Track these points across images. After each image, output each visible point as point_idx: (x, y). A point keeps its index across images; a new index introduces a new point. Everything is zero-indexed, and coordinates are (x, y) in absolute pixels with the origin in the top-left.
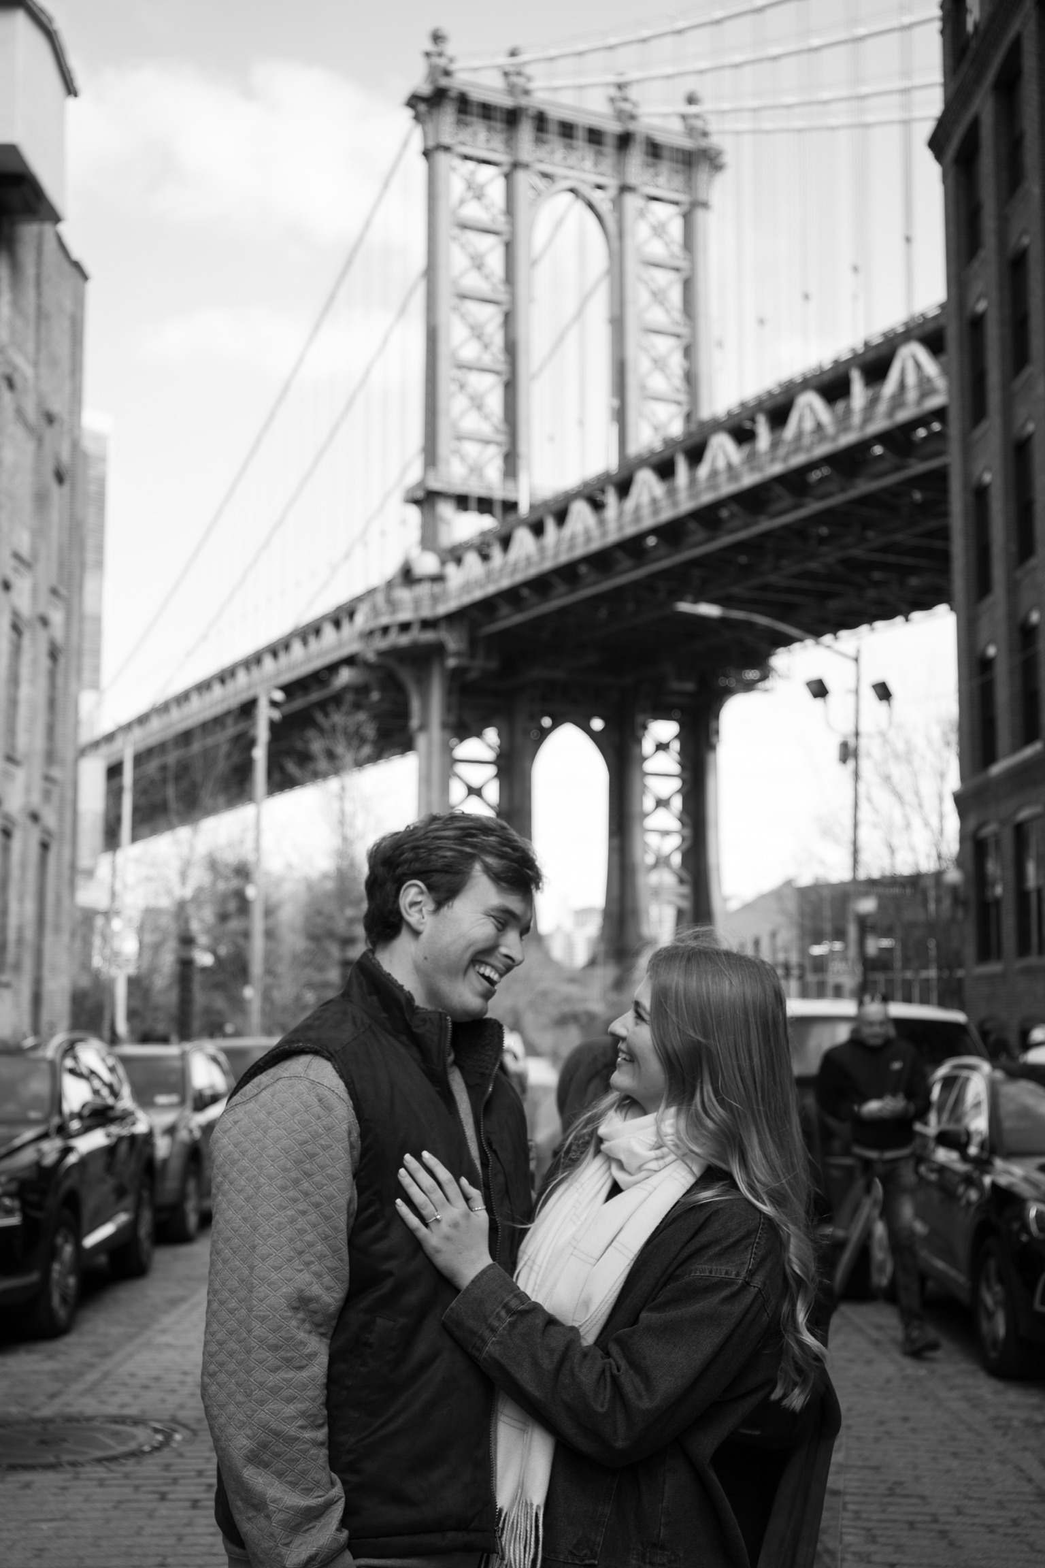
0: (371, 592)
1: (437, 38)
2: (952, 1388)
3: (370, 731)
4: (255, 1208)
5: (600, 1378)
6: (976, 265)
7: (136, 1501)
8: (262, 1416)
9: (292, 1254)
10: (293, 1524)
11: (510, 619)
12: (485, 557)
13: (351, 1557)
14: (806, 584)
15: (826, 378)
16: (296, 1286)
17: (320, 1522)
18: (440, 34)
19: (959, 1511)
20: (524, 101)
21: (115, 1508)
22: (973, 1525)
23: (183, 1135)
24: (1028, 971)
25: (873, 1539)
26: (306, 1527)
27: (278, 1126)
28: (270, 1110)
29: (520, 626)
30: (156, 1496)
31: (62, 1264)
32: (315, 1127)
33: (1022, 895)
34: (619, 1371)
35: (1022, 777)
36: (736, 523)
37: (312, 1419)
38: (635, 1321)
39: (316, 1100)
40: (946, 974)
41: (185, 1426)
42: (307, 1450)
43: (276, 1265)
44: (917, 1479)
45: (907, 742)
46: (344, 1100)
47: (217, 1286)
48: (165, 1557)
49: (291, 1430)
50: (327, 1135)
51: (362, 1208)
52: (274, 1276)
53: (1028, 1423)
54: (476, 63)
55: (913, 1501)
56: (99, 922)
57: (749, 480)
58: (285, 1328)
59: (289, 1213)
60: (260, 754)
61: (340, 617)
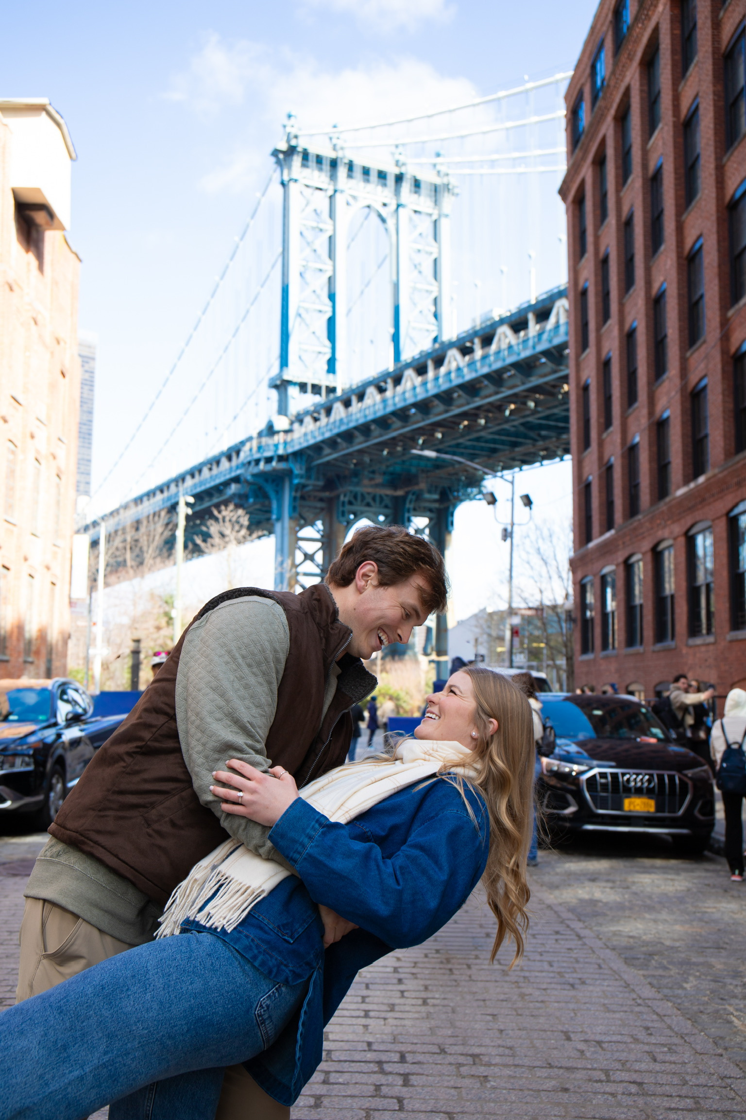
0: (250, 439)
1: (291, 117)
3: (245, 521)
6: (583, 260)
11: (329, 456)
12: (316, 420)
15: (513, 319)
18: (292, 114)
20: (340, 154)
24: (606, 658)
29: (336, 459)
31: (55, 792)
33: (605, 615)
35: (606, 549)
36: (461, 401)
45: (549, 530)
57: (468, 376)
60: (180, 534)
61: (232, 453)
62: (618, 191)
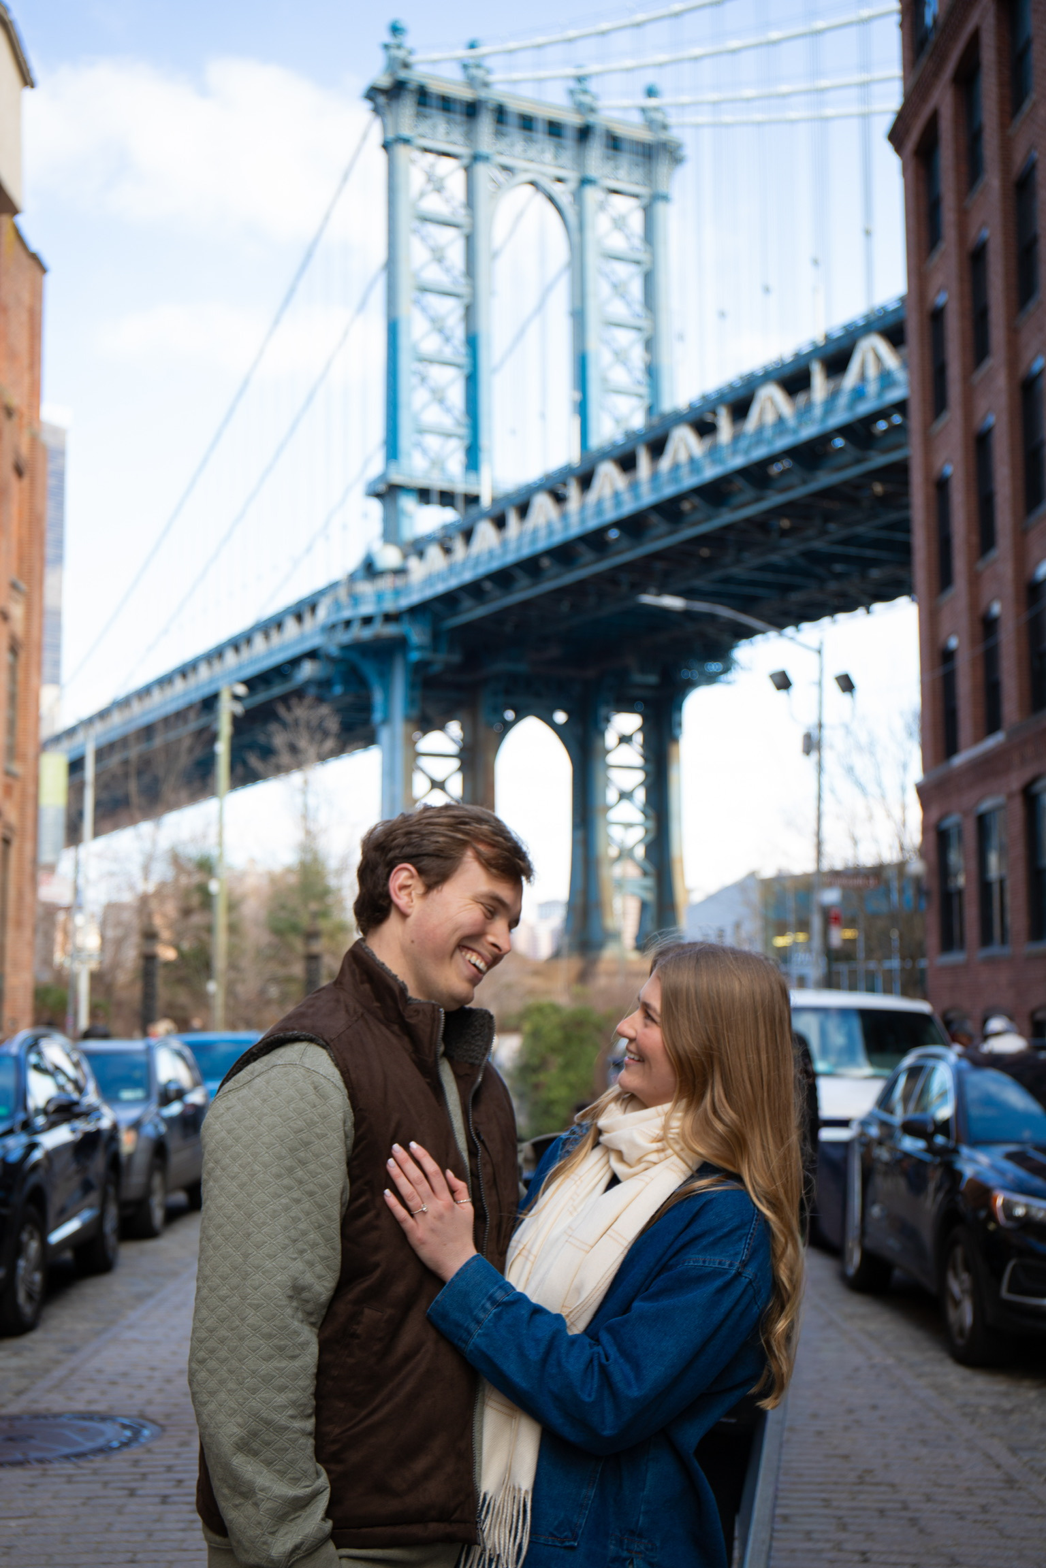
0: (333, 586)
1: (396, 30)
2: (920, 1376)
3: (333, 725)
4: (249, 1195)
5: (587, 1368)
6: (936, 258)
7: (105, 1497)
8: (254, 1404)
9: (287, 1241)
10: (280, 1513)
11: (473, 612)
12: (447, 551)
13: (334, 1547)
14: (769, 577)
15: (787, 372)
16: (290, 1274)
17: (306, 1512)
18: (399, 26)
19: (929, 1498)
20: (483, 94)
21: (84, 1504)
22: (943, 1511)
23: (149, 1130)
24: (991, 962)
25: (844, 1527)
26: (292, 1517)
27: (274, 1113)
28: (265, 1097)
29: (484, 617)
30: (126, 1492)
31: (28, 1260)
32: (310, 1115)
33: (985, 887)
34: (607, 1360)
35: (986, 768)
36: (698, 516)
37: (302, 1408)
38: (627, 1309)
39: (312, 1088)
40: (909, 964)
41: (153, 1422)
42: (297, 1440)
43: (271, 1253)
44: (887, 1466)
46: (339, 1089)
47: (207, 1272)
48: (135, 1553)
49: (282, 1419)
50: (322, 1124)
51: (354, 1197)
52: (268, 1264)
53: (995, 1410)
54: (436, 56)
55: (882, 1488)
56: (61, 917)
57: (710, 472)
58: (279, 1316)
59: (284, 1201)
60: (222, 748)
61: (302, 610)
62: (1004, 126)
